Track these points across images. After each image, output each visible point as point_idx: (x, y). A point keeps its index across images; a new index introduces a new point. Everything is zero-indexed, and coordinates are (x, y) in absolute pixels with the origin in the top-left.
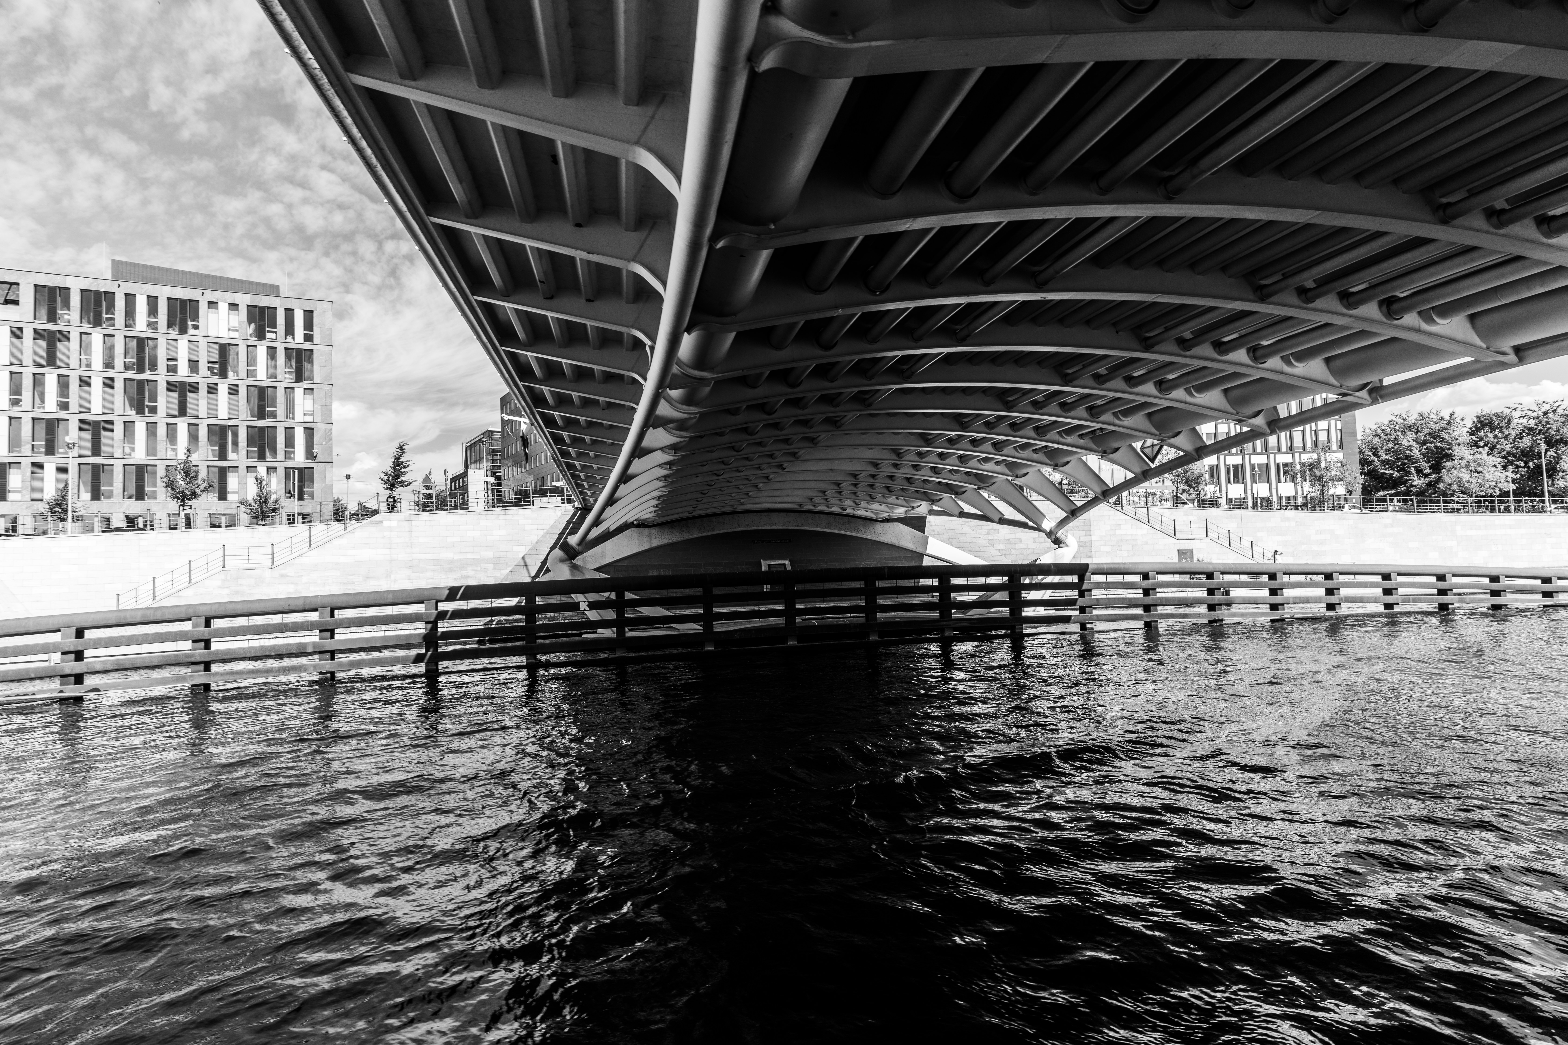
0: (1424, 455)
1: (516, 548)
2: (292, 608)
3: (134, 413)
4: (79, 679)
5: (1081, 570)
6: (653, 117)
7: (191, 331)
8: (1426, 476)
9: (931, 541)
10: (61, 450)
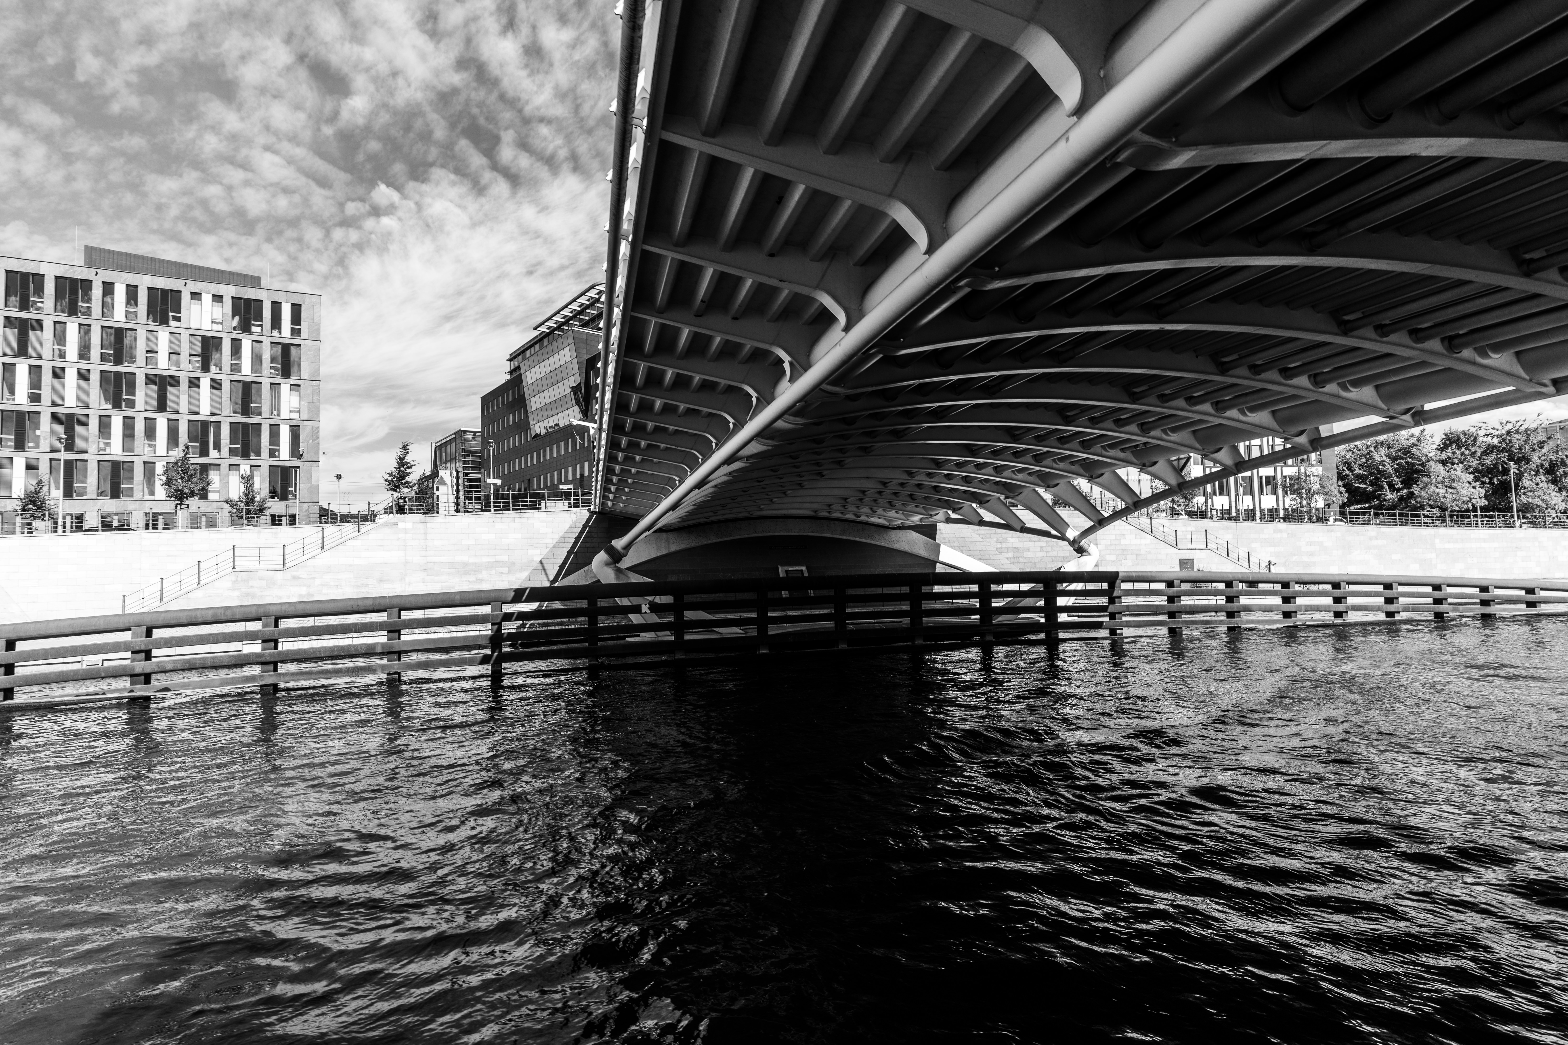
0: (1396, 470)
1: (531, 552)
2: (361, 608)
3: (109, 406)
4: (147, 678)
5: (1112, 578)
6: (902, 173)
7: (172, 323)
8: (1398, 490)
9: (943, 548)
10: (31, 444)
